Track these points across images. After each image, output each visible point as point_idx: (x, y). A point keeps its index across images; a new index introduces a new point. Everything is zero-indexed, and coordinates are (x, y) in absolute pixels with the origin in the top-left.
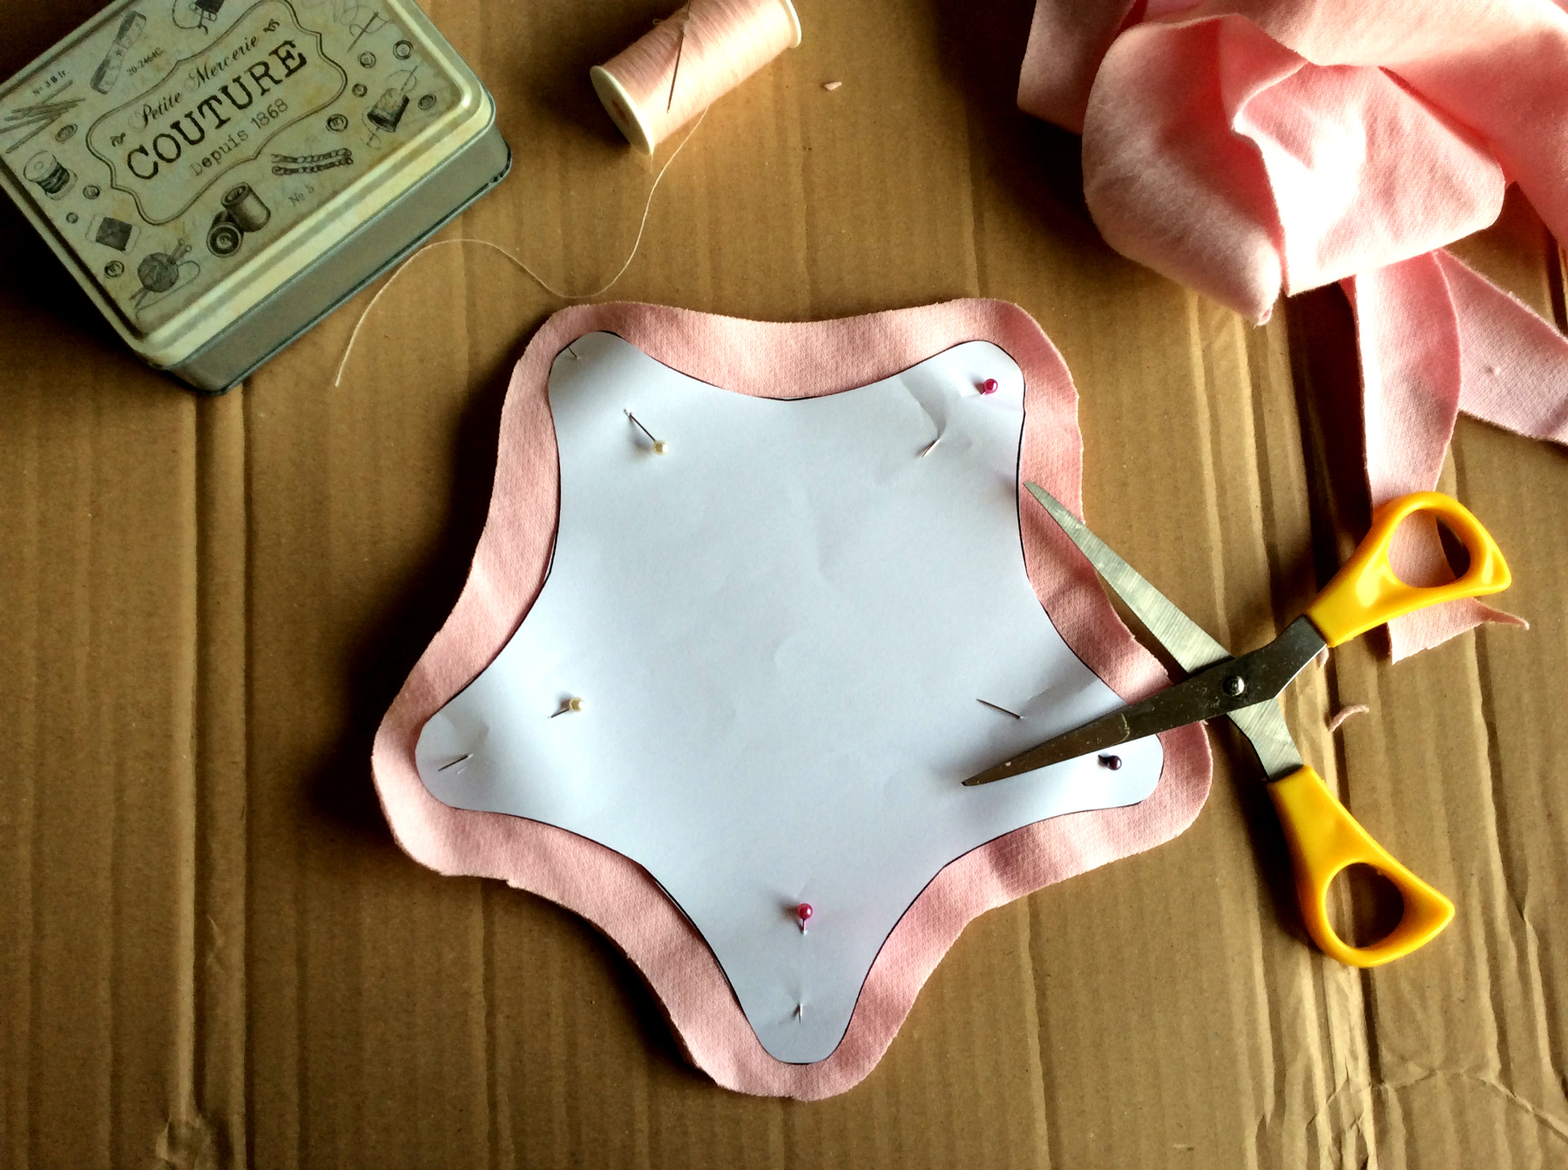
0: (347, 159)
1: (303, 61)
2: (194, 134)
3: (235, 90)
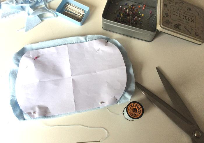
0: (191, 33)
1: (193, 22)
2: (180, 16)
3: (186, 17)
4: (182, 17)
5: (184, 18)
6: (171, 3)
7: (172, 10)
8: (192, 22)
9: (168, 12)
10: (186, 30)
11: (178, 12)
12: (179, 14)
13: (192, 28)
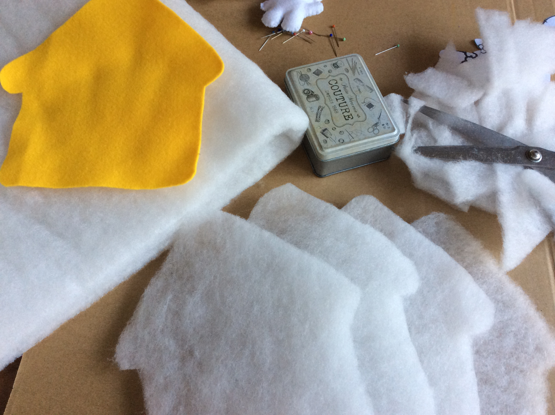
0: (317, 120)
2: (336, 93)
3: (344, 104)
4: (338, 97)
5: (340, 101)
6: (350, 71)
7: (337, 78)
8: (345, 117)
9: (325, 74)
10: (315, 112)
11: (341, 88)
12: (340, 91)
13: (331, 121)
